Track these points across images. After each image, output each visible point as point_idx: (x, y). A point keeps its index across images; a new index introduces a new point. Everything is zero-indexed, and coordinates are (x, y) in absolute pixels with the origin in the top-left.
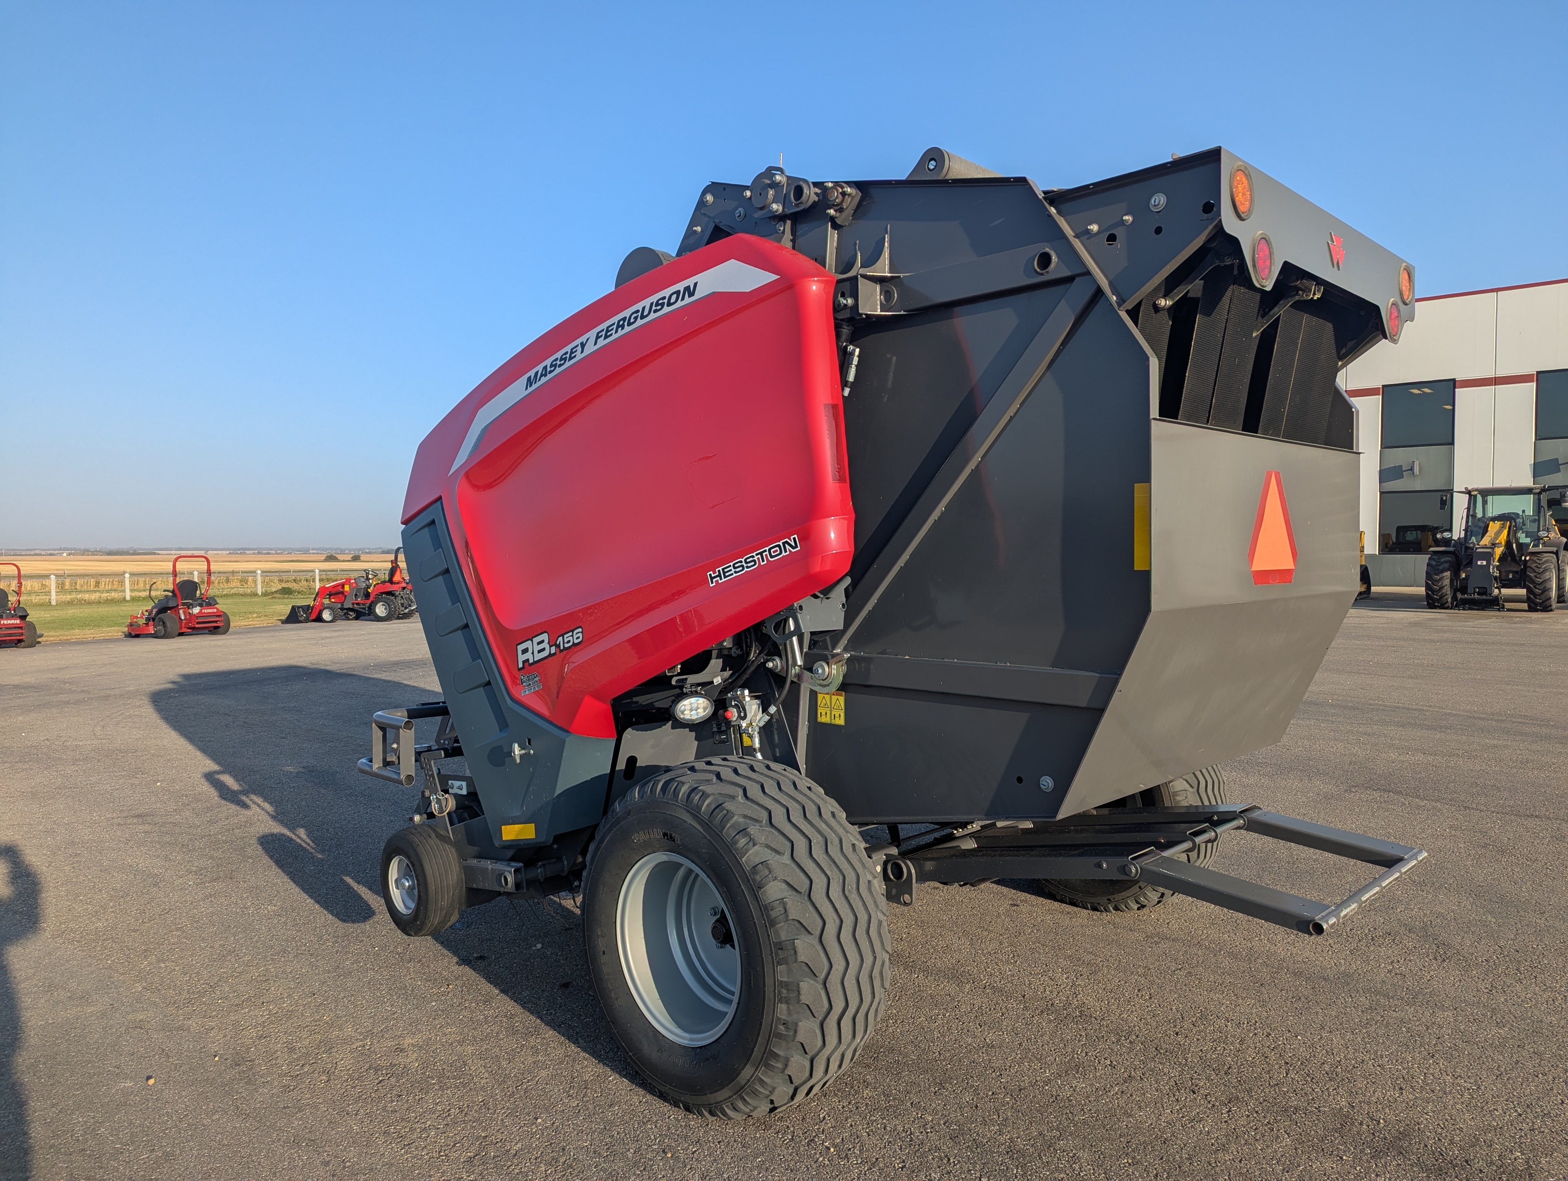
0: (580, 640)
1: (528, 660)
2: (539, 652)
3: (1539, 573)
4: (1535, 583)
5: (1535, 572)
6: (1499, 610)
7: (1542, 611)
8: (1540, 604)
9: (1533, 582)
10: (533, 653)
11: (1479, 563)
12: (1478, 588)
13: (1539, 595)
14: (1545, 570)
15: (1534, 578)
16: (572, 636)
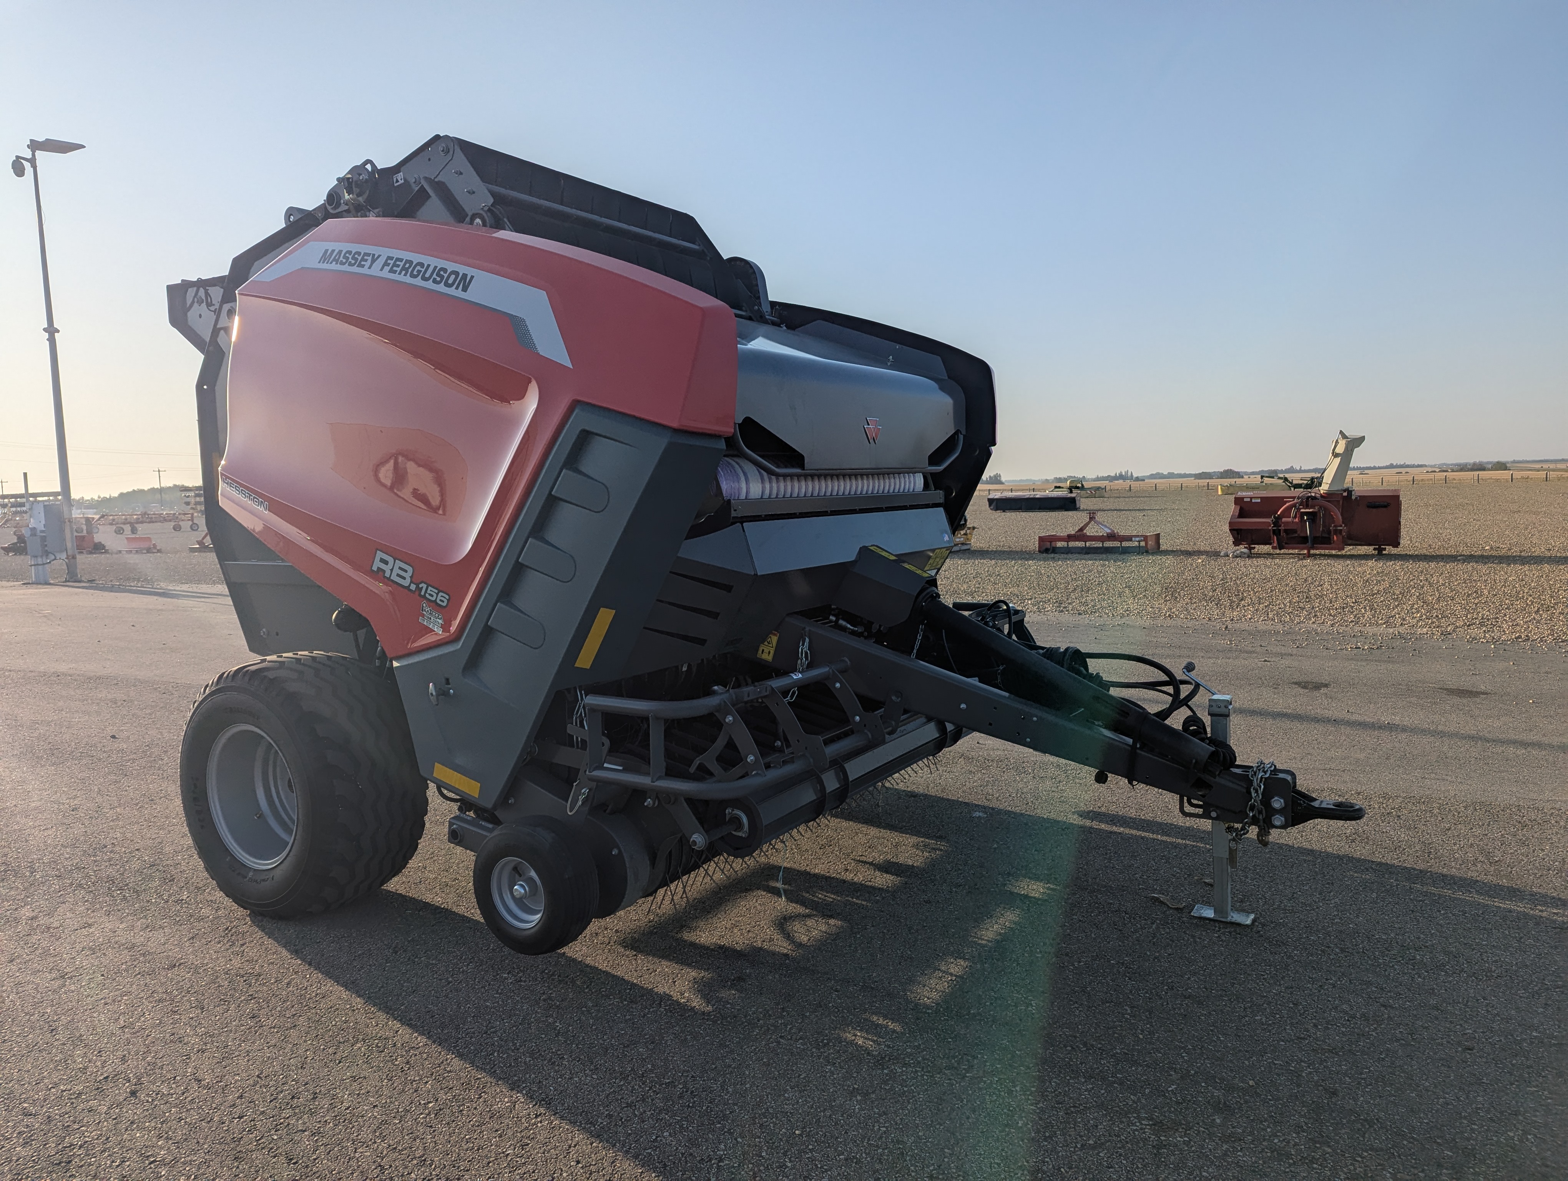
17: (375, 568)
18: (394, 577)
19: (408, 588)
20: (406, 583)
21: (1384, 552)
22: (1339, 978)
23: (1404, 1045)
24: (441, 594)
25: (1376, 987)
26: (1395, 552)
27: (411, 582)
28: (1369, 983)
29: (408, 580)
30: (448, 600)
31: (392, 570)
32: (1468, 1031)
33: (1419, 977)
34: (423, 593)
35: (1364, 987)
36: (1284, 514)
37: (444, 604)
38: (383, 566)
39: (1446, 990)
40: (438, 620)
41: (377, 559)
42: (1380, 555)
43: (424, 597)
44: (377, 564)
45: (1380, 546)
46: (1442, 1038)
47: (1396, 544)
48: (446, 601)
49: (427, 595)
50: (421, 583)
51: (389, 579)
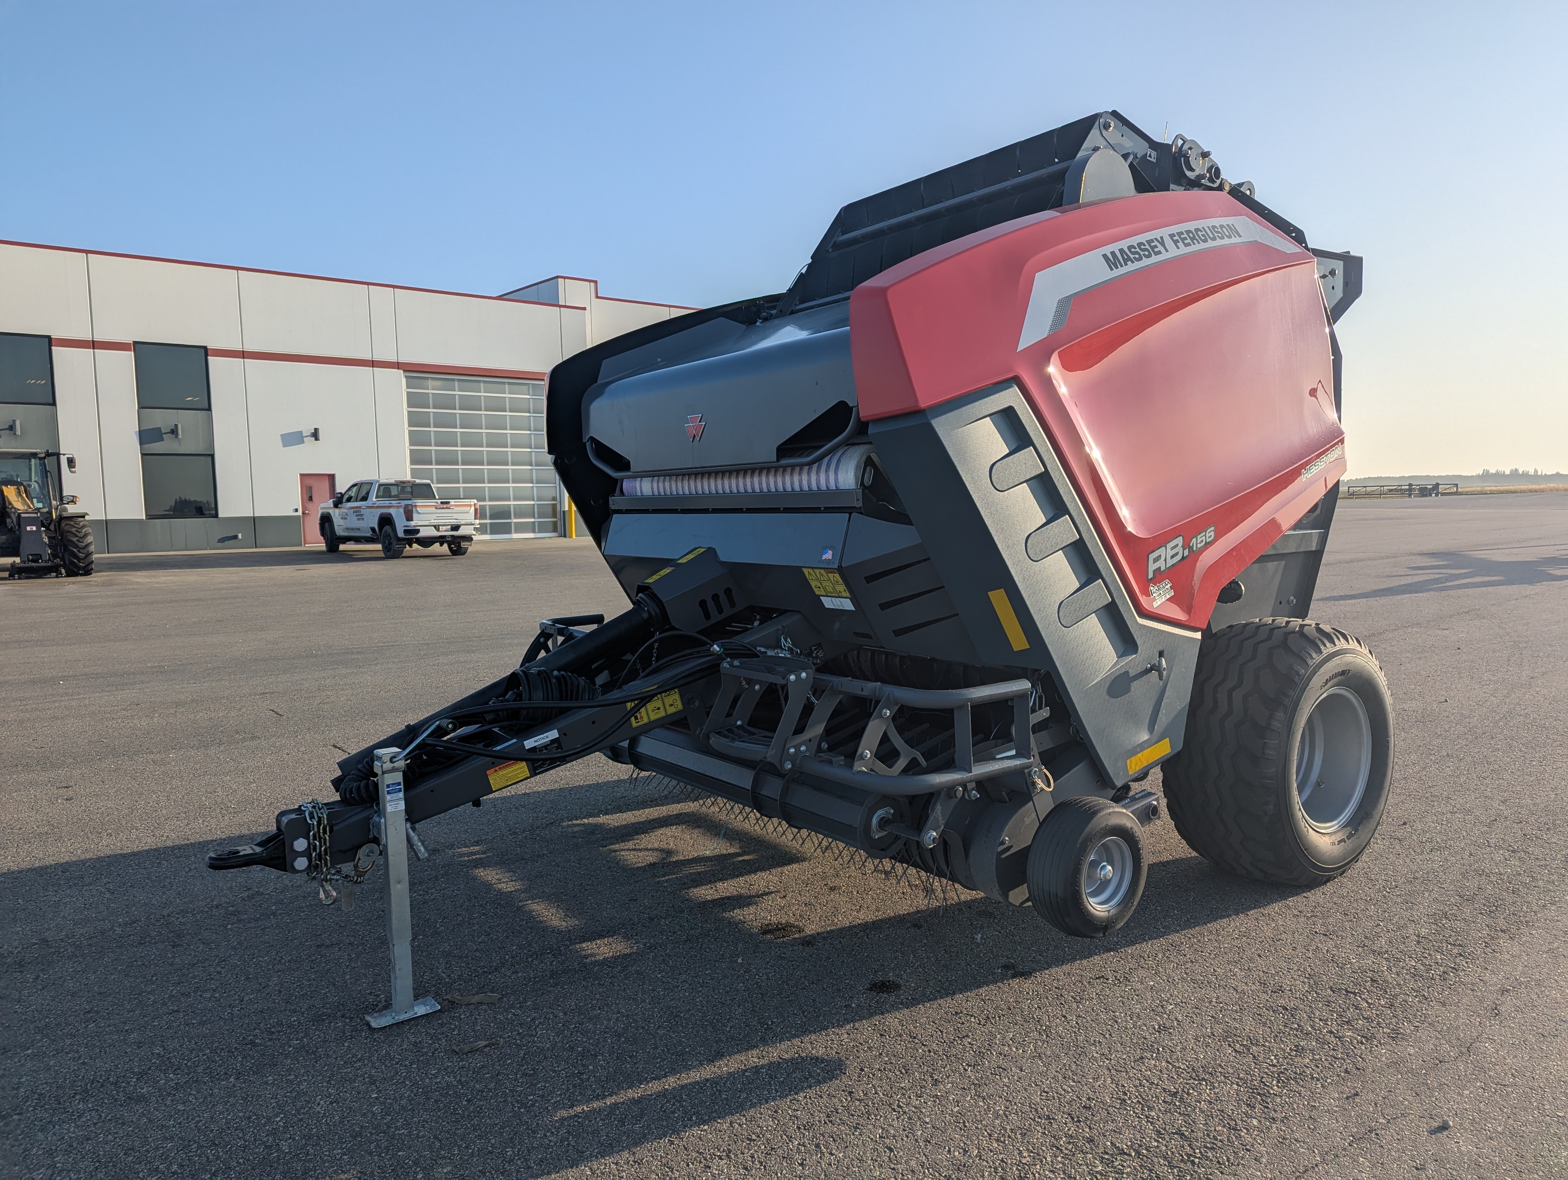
0: (1212, 538)
1: (1160, 568)
2: (1172, 557)
3: (81, 538)
4: (78, 547)
5: (77, 536)
6: (57, 577)
7: (82, 575)
8: (84, 568)
9: (77, 546)
10: (1165, 560)
11: (28, 528)
12: (31, 555)
13: (83, 559)
14: (86, 535)
15: (77, 542)
16: (1205, 535)
22: (232, 1014)
23: (143, 992)
25: (193, 1024)
28: (202, 1023)
32: (93, 1025)
33: (159, 1054)
35: (204, 1019)
39: (126, 1053)
46: (113, 1009)
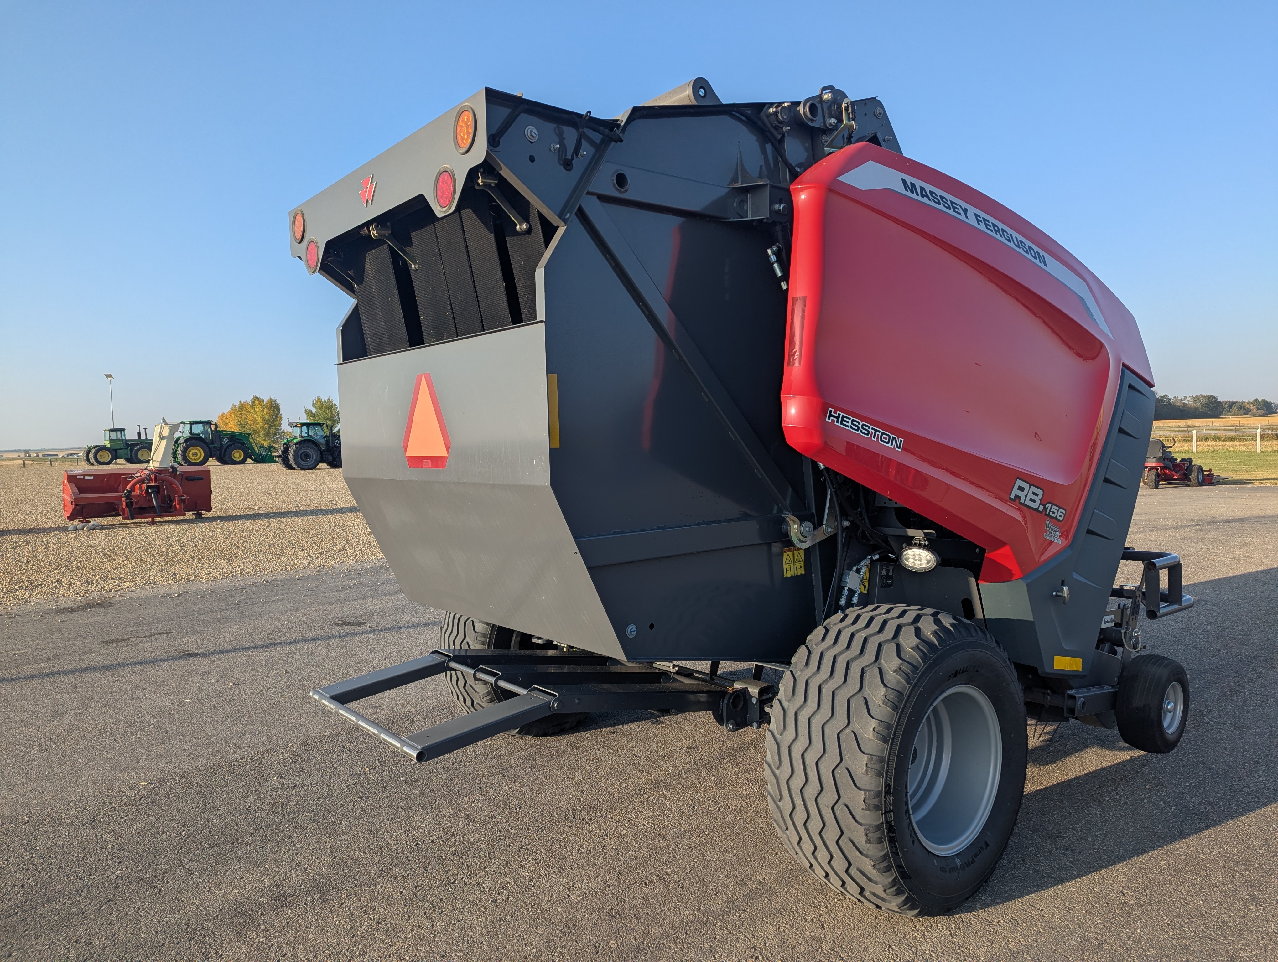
17: (1012, 496)
18: (1028, 503)
19: (1037, 510)
20: (1035, 506)
21: (203, 516)
24: (1061, 510)
26: (208, 516)
27: (1040, 504)
29: (1038, 502)
30: (1065, 515)
31: (1026, 496)
34: (1047, 513)
36: (133, 488)
37: (1061, 519)
38: (1019, 493)
40: (1057, 533)
41: (1016, 487)
42: (199, 518)
43: (1049, 515)
44: (1015, 492)
45: (198, 511)
47: (209, 509)
48: (1063, 515)
49: (1051, 514)
50: (1047, 504)
51: (1023, 504)
